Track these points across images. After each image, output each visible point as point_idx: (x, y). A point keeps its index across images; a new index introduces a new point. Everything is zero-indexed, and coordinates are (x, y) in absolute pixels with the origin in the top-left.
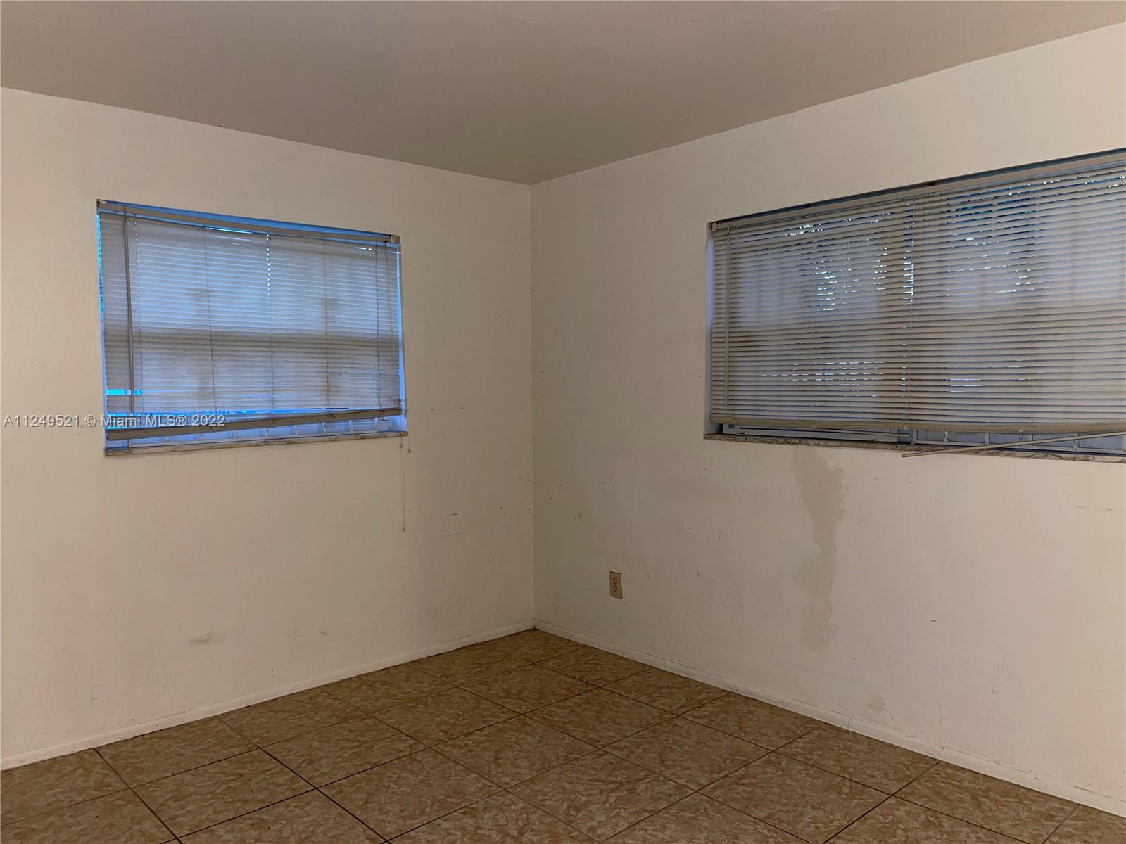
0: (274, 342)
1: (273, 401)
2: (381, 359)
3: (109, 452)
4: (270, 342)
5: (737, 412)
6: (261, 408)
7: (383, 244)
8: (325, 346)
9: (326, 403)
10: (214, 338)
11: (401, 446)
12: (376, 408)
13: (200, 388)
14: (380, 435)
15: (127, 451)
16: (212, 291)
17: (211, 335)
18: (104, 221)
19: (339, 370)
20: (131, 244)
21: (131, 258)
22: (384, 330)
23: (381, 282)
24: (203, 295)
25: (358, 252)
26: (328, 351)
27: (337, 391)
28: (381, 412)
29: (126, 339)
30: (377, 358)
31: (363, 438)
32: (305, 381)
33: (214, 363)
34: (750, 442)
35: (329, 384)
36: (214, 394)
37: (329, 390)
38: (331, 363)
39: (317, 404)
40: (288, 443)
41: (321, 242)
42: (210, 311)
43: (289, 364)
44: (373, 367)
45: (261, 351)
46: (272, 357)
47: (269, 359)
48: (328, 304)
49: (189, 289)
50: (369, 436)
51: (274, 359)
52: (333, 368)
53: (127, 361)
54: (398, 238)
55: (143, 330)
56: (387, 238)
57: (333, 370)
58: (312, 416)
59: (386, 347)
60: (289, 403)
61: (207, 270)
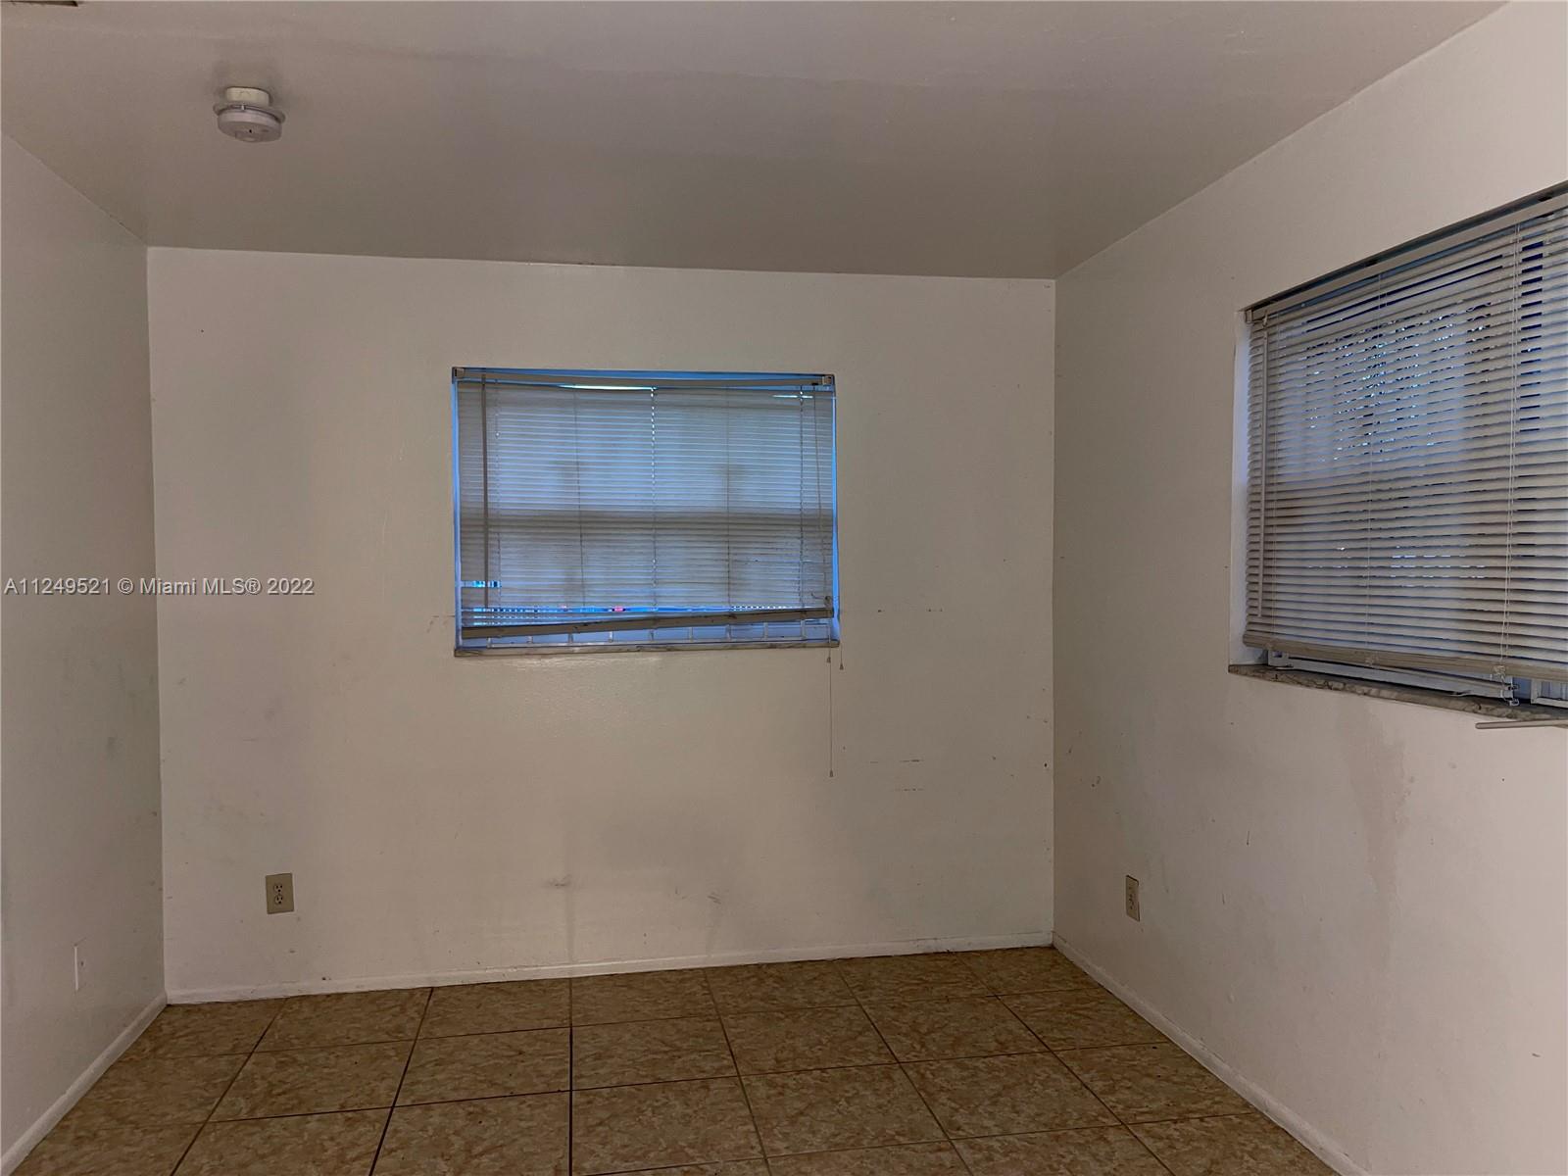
0: (658, 523)
1: (655, 596)
2: (805, 541)
3: (460, 651)
4: (654, 523)
5: (1276, 630)
6: (643, 606)
7: (811, 388)
8: (726, 527)
9: (726, 599)
10: (584, 519)
11: (829, 660)
12: (796, 607)
13: (566, 580)
14: (803, 644)
15: (478, 652)
16: (583, 463)
17: (580, 517)
18: (461, 390)
19: (744, 558)
20: (490, 412)
21: (490, 430)
22: (810, 502)
23: (806, 439)
24: (571, 469)
25: (779, 402)
26: (731, 533)
27: (741, 584)
28: (802, 613)
29: (482, 523)
30: (799, 541)
31: (772, 647)
32: (698, 572)
33: (584, 550)
34: (1282, 682)
35: (732, 575)
36: (583, 587)
37: (730, 584)
38: (735, 548)
39: (714, 601)
40: (669, 650)
41: (724, 392)
42: (579, 488)
43: (678, 550)
44: (794, 553)
45: (642, 535)
46: (654, 542)
47: (651, 544)
48: (730, 472)
49: (556, 462)
50: (780, 645)
51: (657, 545)
52: (736, 554)
53: (483, 548)
54: (832, 378)
55: (503, 512)
56: (815, 380)
57: (736, 558)
58: (706, 617)
59: (815, 526)
60: (676, 598)
61: (577, 438)
